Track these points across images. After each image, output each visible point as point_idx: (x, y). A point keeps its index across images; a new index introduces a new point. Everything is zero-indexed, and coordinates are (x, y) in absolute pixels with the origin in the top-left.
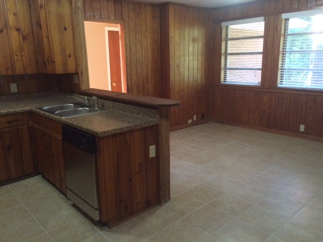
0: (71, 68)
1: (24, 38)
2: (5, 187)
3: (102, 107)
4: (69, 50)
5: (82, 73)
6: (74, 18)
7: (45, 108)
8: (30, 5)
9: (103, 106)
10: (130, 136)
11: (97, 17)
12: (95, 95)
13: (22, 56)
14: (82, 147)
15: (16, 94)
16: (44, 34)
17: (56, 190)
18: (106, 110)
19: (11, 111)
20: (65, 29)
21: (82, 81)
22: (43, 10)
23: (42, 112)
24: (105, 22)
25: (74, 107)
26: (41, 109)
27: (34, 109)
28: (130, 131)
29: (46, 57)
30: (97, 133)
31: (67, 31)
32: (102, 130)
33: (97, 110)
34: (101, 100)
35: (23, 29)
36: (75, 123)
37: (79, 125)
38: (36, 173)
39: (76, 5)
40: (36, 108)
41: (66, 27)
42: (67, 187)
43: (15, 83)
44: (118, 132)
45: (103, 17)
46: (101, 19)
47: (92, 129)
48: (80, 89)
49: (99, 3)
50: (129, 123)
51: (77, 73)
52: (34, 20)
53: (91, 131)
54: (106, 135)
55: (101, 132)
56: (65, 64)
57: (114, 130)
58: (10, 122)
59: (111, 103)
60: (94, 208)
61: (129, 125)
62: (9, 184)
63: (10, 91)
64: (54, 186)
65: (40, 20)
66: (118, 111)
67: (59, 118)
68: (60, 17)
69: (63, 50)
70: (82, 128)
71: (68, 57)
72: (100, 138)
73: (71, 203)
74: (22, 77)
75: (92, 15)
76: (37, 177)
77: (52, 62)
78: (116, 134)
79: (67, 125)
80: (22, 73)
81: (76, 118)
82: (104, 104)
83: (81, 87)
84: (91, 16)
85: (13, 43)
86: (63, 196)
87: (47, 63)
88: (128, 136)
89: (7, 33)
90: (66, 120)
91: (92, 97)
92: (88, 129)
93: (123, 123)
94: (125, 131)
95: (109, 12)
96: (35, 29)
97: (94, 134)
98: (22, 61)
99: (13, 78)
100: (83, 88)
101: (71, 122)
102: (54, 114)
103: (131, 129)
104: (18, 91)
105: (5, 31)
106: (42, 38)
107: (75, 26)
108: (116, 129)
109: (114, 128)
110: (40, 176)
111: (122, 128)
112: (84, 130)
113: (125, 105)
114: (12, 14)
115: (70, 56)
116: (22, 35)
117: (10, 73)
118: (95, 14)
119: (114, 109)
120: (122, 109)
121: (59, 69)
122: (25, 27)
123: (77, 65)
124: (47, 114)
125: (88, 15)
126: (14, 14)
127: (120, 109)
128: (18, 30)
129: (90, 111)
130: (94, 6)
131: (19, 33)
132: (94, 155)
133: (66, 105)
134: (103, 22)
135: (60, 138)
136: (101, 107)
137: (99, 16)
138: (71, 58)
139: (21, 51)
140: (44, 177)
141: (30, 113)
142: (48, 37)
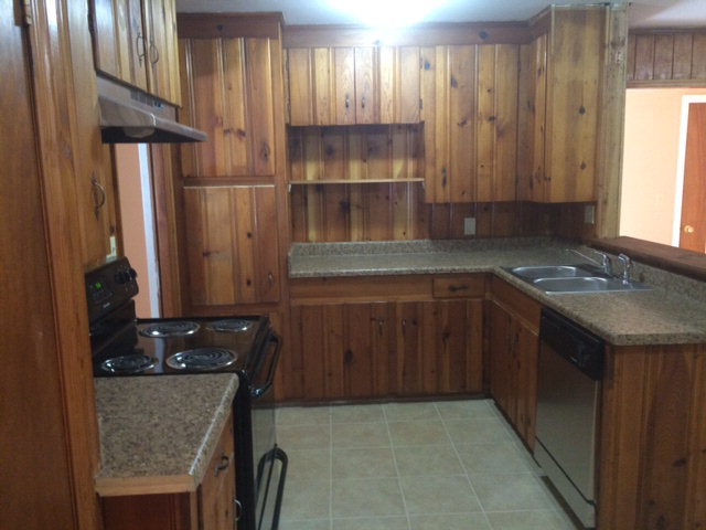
0: (583, 192)
1: (500, 134)
2: (429, 405)
3: (641, 281)
4: (584, 153)
5: (605, 202)
6: (604, 87)
7: (519, 269)
8: (519, 70)
9: (642, 279)
10: (695, 357)
11: (663, 76)
12: (626, 252)
13: (491, 168)
14: (575, 360)
15: (472, 237)
16: (539, 123)
17: (516, 436)
18: (648, 287)
19: (457, 268)
20: (582, 111)
21: (603, 220)
22: (542, 78)
23: (511, 277)
24: (680, 87)
25: (578, 274)
26: (510, 271)
27: (498, 270)
28: (695, 345)
29: (535, 171)
30: (609, 336)
31: (585, 115)
32: (623, 332)
33: (626, 287)
34: (640, 265)
35: (501, 117)
36: (567, 308)
37: (577, 313)
38: (485, 393)
39: (613, 59)
40: (502, 268)
41: (584, 106)
42: (536, 438)
43: (473, 216)
44: (661, 342)
45: (677, 75)
46: (673, 81)
47: (600, 326)
48: (596, 236)
49: (671, 46)
50: (696, 325)
51: (595, 203)
52: (523, 97)
53: (598, 330)
54: (630, 343)
55: (619, 336)
56: (571, 183)
57: (651, 335)
58: (453, 289)
59: (663, 274)
60: (585, 499)
61: (693, 330)
62: (436, 400)
63: (463, 231)
64: (514, 427)
65: (533, 98)
66: (676, 294)
67: (539, 292)
68: (575, 87)
69: (570, 155)
70: (581, 320)
71: (579, 169)
72: (614, 349)
73: (542, 472)
74: (487, 207)
75: (650, 73)
76: (486, 401)
77: (545, 179)
78: (659, 346)
79: (552, 310)
80: (488, 200)
81: (573, 297)
82: (645, 274)
83: (599, 233)
84: (647, 77)
85: (480, 144)
86: (527, 453)
87: (535, 180)
88: (688, 356)
89: (473, 127)
90: (552, 299)
91: (618, 255)
92: (591, 325)
93: (681, 326)
94: (681, 342)
95: (695, 63)
96: (522, 114)
97: (604, 338)
98: (491, 175)
99: (471, 209)
100: (604, 234)
101: (560, 304)
102: (533, 284)
103: (697, 341)
104: (477, 231)
105: (469, 123)
106: (534, 132)
107: (604, 102)
108: (658, 335)
109: (654, 332)
110: (492, 401)
111: (675, 336)
112: (584, 326)
113: (695, 282)
114: (485, 91)
115: (583, 166)
116: (497, 128)
117: (467, 199)
118: (657, 72)
119: (666, 287)
120: (687, 291)
121: (557, 194)
122: (505, 113)
123: (596, 184)
124: (519, 282)
125: (641, 74)
126: (489, 91)
127: (682, 290)
128: (492, 119)
129: (609, 287)
130: (657, 55)
131: (492, 124)
132: (597, 382)
133: (561, 268)
134: (676, 86)
135: (536, 333)
136: (638, 280)
137: (667, 73)
138: (585, 171)
139: (492, 159)
140: (498, 405)
141: (490, 276)
142: (543, 131)
